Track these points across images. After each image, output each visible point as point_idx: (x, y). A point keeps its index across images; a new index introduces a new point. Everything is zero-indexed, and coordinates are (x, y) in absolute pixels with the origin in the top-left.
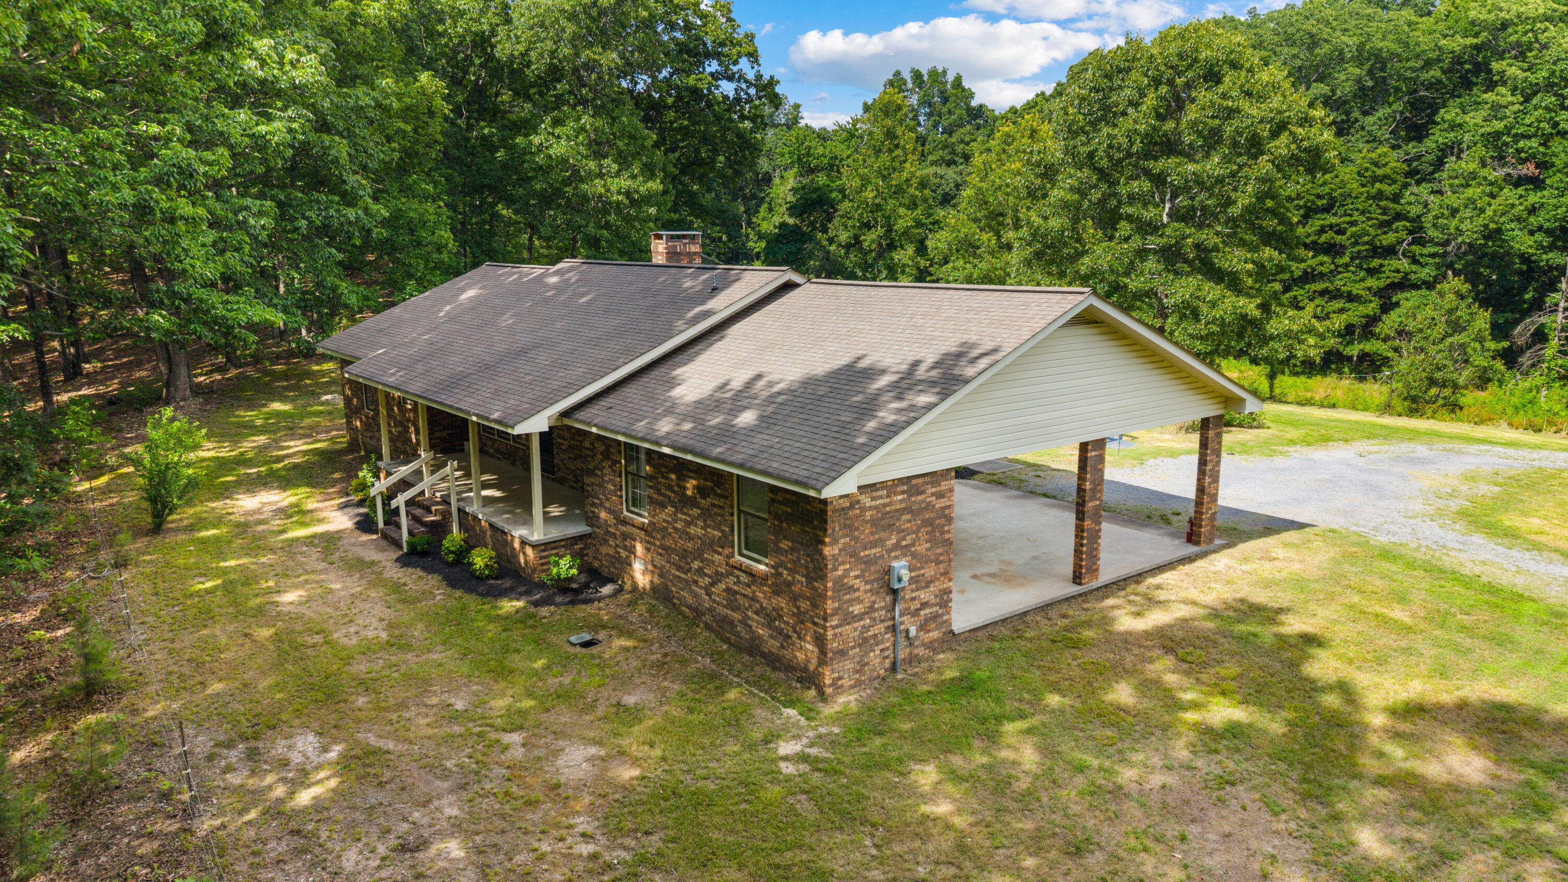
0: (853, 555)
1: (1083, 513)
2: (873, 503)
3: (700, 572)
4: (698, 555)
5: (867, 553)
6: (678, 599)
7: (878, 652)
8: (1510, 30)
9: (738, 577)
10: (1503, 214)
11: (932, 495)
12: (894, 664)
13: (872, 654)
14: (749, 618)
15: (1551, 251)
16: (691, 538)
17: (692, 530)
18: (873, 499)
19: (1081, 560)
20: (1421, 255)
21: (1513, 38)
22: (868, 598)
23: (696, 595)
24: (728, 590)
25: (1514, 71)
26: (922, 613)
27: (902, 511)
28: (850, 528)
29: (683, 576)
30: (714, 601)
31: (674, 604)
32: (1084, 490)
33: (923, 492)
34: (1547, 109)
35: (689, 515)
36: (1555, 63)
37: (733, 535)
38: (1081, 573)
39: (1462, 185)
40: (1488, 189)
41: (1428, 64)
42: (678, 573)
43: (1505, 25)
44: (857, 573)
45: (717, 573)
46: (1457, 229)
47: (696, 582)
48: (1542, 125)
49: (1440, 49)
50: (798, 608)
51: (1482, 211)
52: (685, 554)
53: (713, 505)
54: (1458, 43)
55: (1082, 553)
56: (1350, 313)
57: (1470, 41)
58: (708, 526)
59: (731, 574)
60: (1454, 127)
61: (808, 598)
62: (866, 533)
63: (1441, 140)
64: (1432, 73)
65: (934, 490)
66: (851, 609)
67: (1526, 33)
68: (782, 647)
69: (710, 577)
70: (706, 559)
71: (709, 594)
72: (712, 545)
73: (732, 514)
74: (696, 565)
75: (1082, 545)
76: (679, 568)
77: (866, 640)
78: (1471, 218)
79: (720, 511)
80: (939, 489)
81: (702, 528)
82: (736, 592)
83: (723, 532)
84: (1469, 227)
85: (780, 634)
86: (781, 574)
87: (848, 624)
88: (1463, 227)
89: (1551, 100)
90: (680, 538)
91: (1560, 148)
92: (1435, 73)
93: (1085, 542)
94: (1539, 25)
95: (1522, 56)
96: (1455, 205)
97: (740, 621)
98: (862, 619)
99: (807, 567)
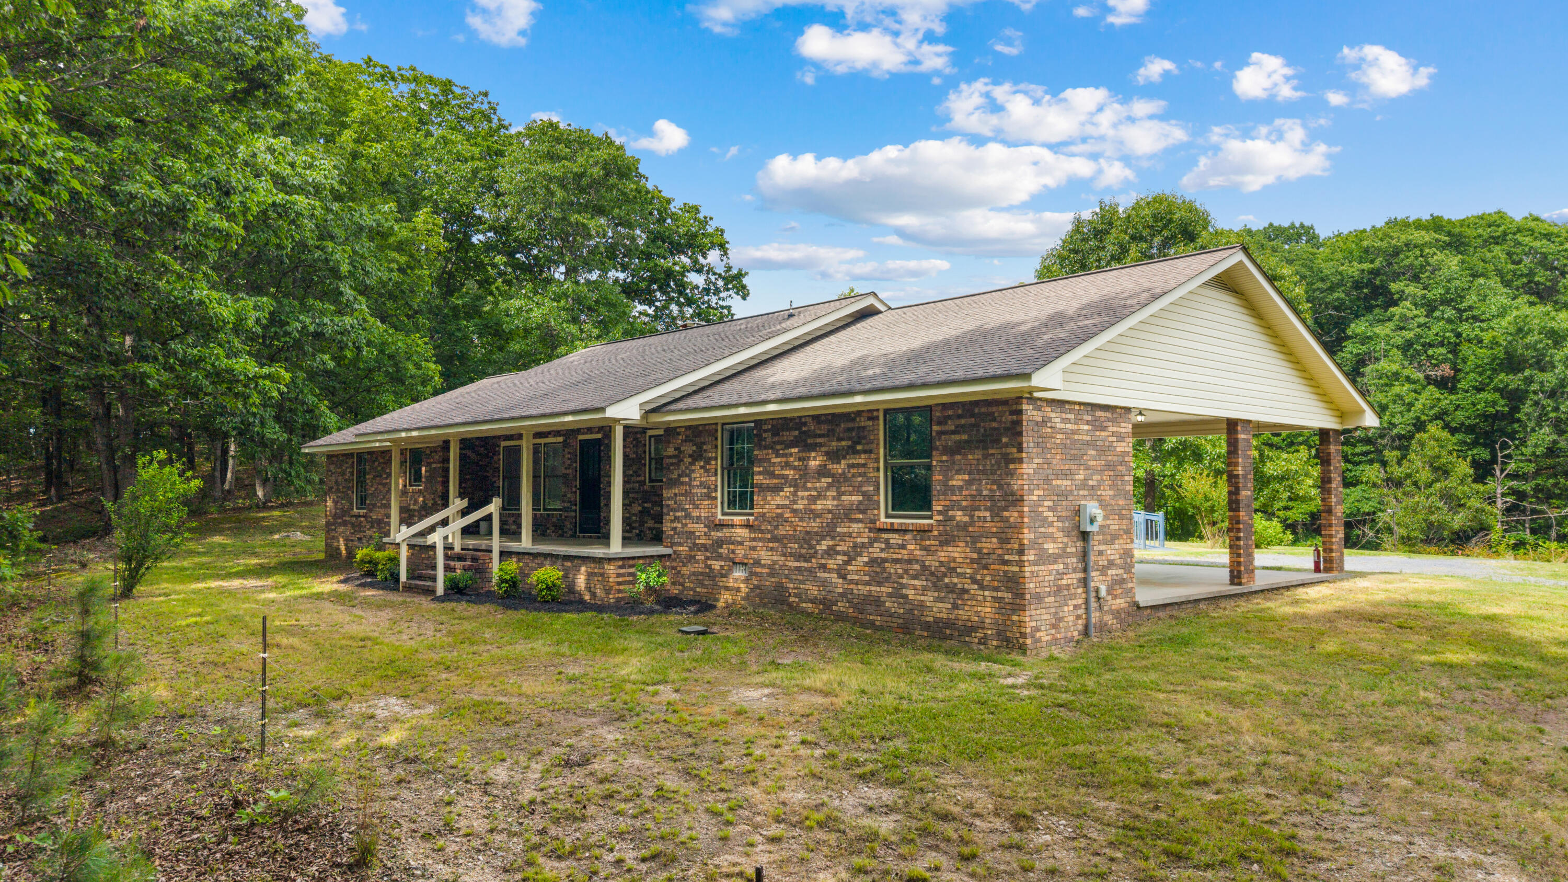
0: (1047, 480)
1: (1237, 502)
2: (1063, 426)
3: (831, 552)
4: (829, 531)
5: (1059, 482)
6: (796, 595)
7: (1071, 608)
8: (1402, 256)
9: (887, 541)
10: (1432, 408)
11: (1114, 434)
12: (1086, 627)
13: (1066, 608)
14: (904, 586)
15: (1475, 447)
16: (815, 515)
17: (819, 506)
18: (1064, 421)
19: (1239, 555)
20: (1354, 455)
21: (1407, 262)
22: (1061, 538)
23: (824, 583)
24: (872, 561)
25: (1413, 289)
26: (1109, 572)
27: (1088, 444)
28: (1043, 449)
29: (805, 565)
30: (851, 582)
31: (790, 605)
32: (1237, 476)
33: (1104, 429)
34: (1449, 321)
35: (815, 489)
36: (1448, 281)
37: (879, 494)
38: (1239, 572)
39: (1387, 385)
40: (1413, 386)
41: (1332, 289)
42: (797, 564)
43: (1396, 252)
44: (1050, 504)
45: (855, 546)
46: (1390, 423)
47: (823, 567)
48: (1447, 334)
49: (1341, 274)
50: (979, 551)
51: (1411, 405)
52: (807, 538)
53: (851, 466)
54: (1354, 269)
55: (1239, 547)
56: (1294, 511)
57: (1366, 266)
58: (844, 493)
59: (876, 540)
60: (1365, 339)
61: (994, 535)
62: (1057, 458)
63: (1355, 351)
64: (1336, 295)
65: (1114, 429)
66: (1046, 546)
67: (1416, 258)
68: (955, 607)
69: (844, 553)
70: (839, 534)
71: (843, 576)
72: (847, 515)
73: (878, 470)
74: (824, 545)
75: (1238, 539)
76: (799, 557)
77: (1060, 589)
78: (1401, 413)
79: (861, 470)
80: (1118, 429)
81: (834, 498)
82: (885, 561)
83: (864, 494)
84: (1401, 420)
85: (952, 592)
86: (952, 518)
87: (1044, 564)
88: (1395, 421)
89: (1450, 313)
90: (801, 520)
91: (1470, 352)
92: (1339, 294)
93: (1242, 534)
94: (1427, 251)
95: (1416, 278)
96: (1384, 402)
97: (890, 595)
98: (1055, 562)
99: (991, 498)
